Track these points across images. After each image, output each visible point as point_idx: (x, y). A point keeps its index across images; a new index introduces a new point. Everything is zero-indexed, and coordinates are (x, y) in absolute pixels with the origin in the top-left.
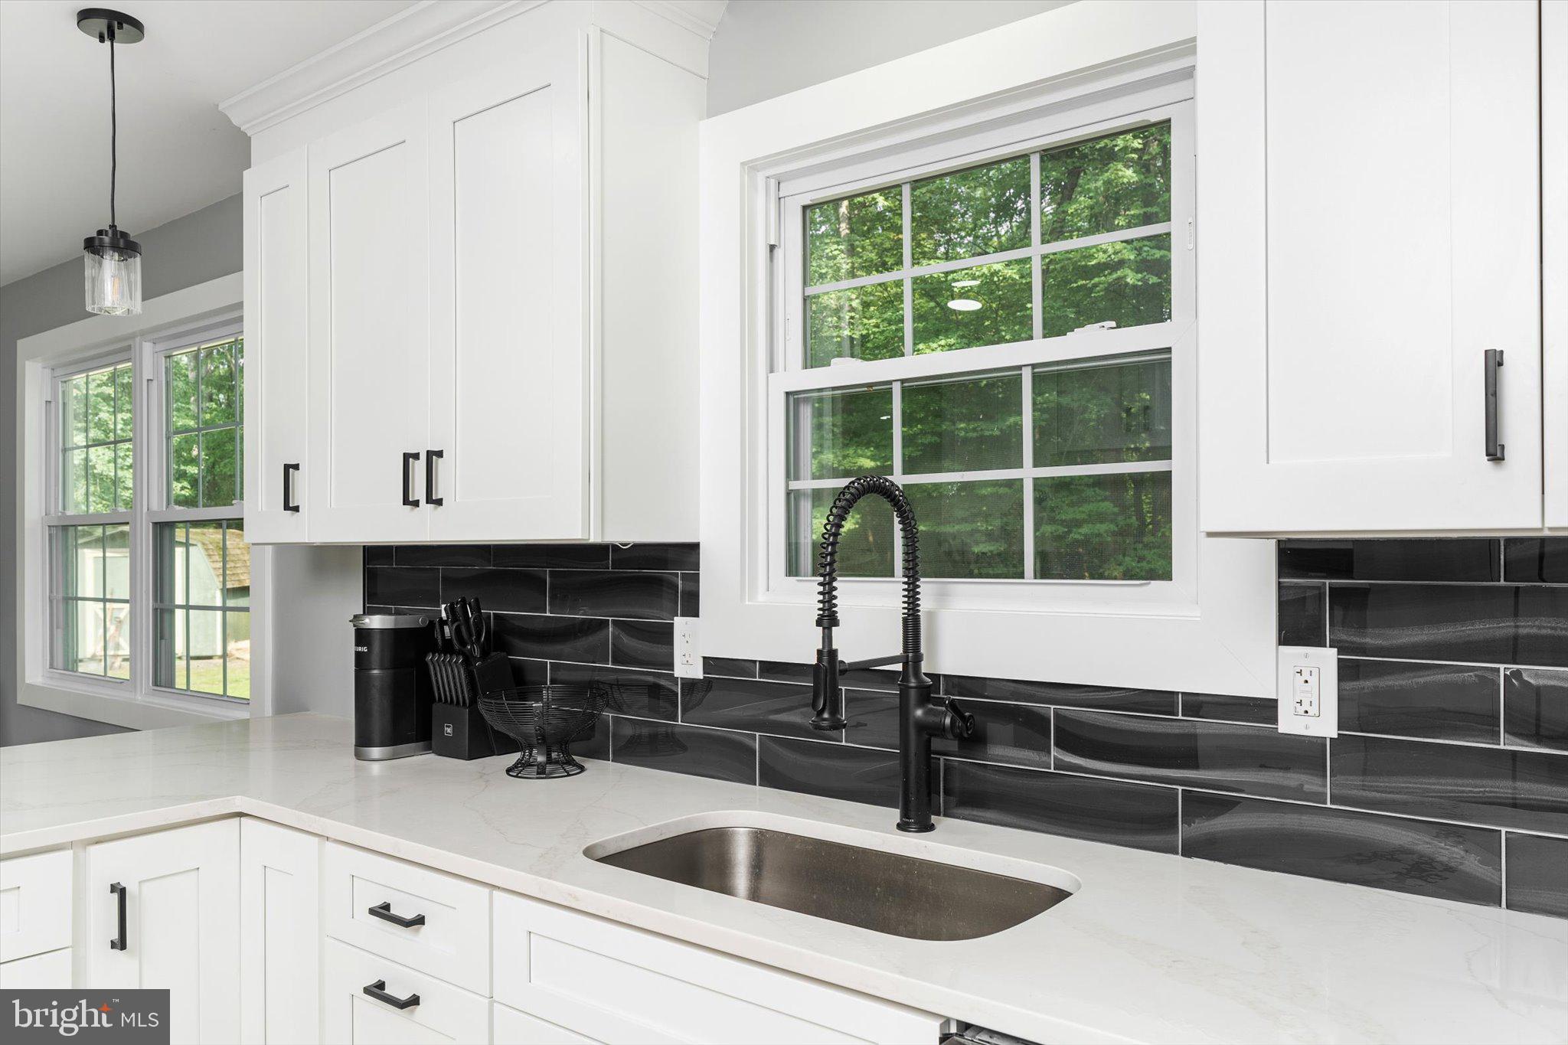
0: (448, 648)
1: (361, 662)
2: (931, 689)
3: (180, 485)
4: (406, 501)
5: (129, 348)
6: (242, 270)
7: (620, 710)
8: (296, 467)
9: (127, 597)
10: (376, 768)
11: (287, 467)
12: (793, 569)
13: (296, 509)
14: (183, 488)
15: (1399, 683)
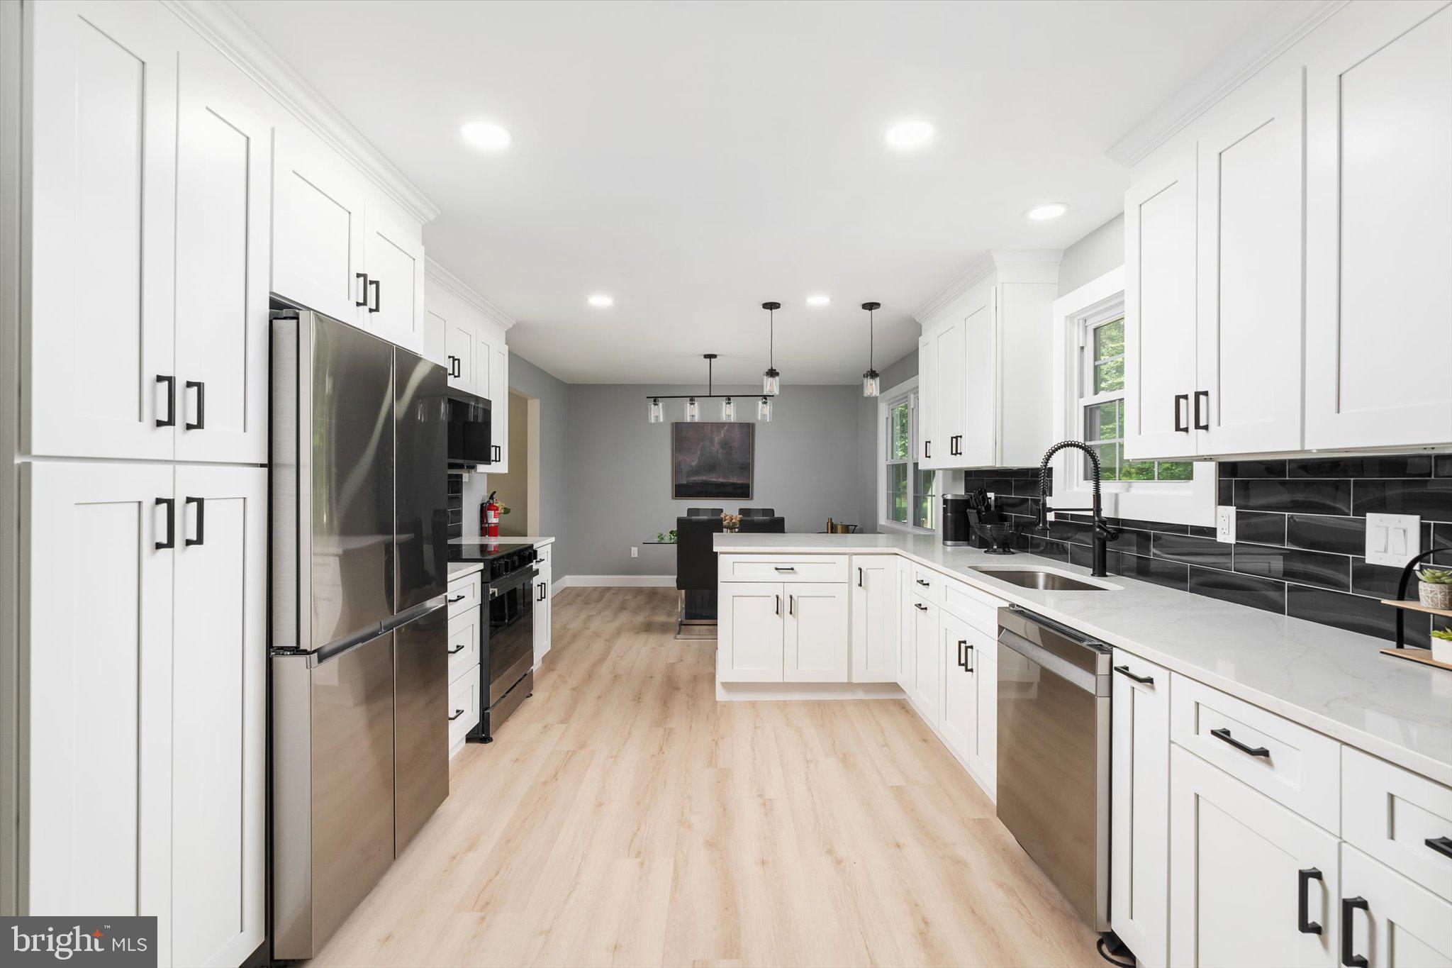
0: (974, 508)
1: (945, 510)
2: (1104, 522)
4: (952, 454)
5: (907, 397)
7: (1033, 534)
8: (929, 442)
10: (949, 549)
11: (926, 442)
12: (1086, 478)
13: (929, 457)
15: (1253, 520)
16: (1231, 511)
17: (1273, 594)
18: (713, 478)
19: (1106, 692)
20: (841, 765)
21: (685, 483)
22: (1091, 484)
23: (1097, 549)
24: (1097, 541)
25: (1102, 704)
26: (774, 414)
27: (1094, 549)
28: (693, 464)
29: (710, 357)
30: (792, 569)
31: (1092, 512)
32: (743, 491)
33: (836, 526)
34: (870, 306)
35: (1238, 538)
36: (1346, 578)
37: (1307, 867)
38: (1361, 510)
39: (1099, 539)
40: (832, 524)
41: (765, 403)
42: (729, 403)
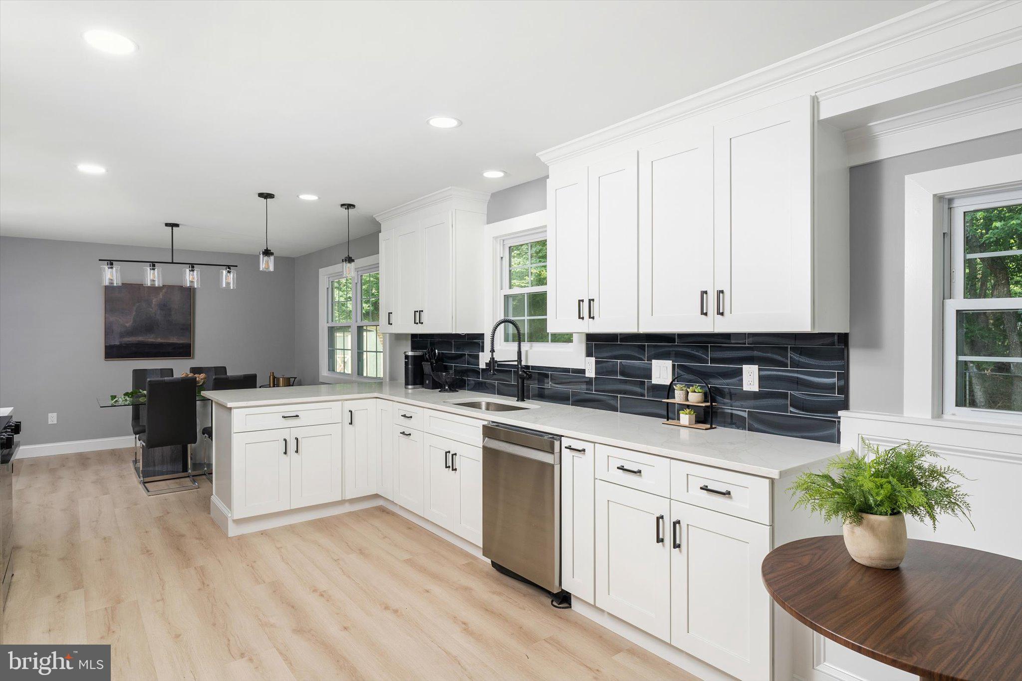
0: (427, 361)
1: (406, 364)
2: (524, 368)
3: (367, 305)
4: (415, 323)
6: (379, 253)
7: (468, 377)
8: (391, 313)
9: (350, 349)
10: (410, 391)
11: (389, 313)
12: (506, 341)
13: (391, 324)
14: (369, 307)
15: (604, 365)
16: (593, 360)
17: (612, 402)
18: (151, 339)
19: (559, 462)
20: (361, 556)
21: (117, 343)
22: (516, 344)
23: (520, 384)
24: (520, 380)
25: (557, 468)
26: (238, 280)
27: (518, 385)
28: (127, 325)
29: (173, 225)
30: (297, 416)
31: (517, 362)
32: (185, 351)
33: (278, 379)
34: (349, 206)
35: (596, 374)
36: (644, 391)
37: (658, 515)
38: (650, 359)
39: (521, 378)
40: (274, 378)
41: (229, 272)
42: (193, 271)
